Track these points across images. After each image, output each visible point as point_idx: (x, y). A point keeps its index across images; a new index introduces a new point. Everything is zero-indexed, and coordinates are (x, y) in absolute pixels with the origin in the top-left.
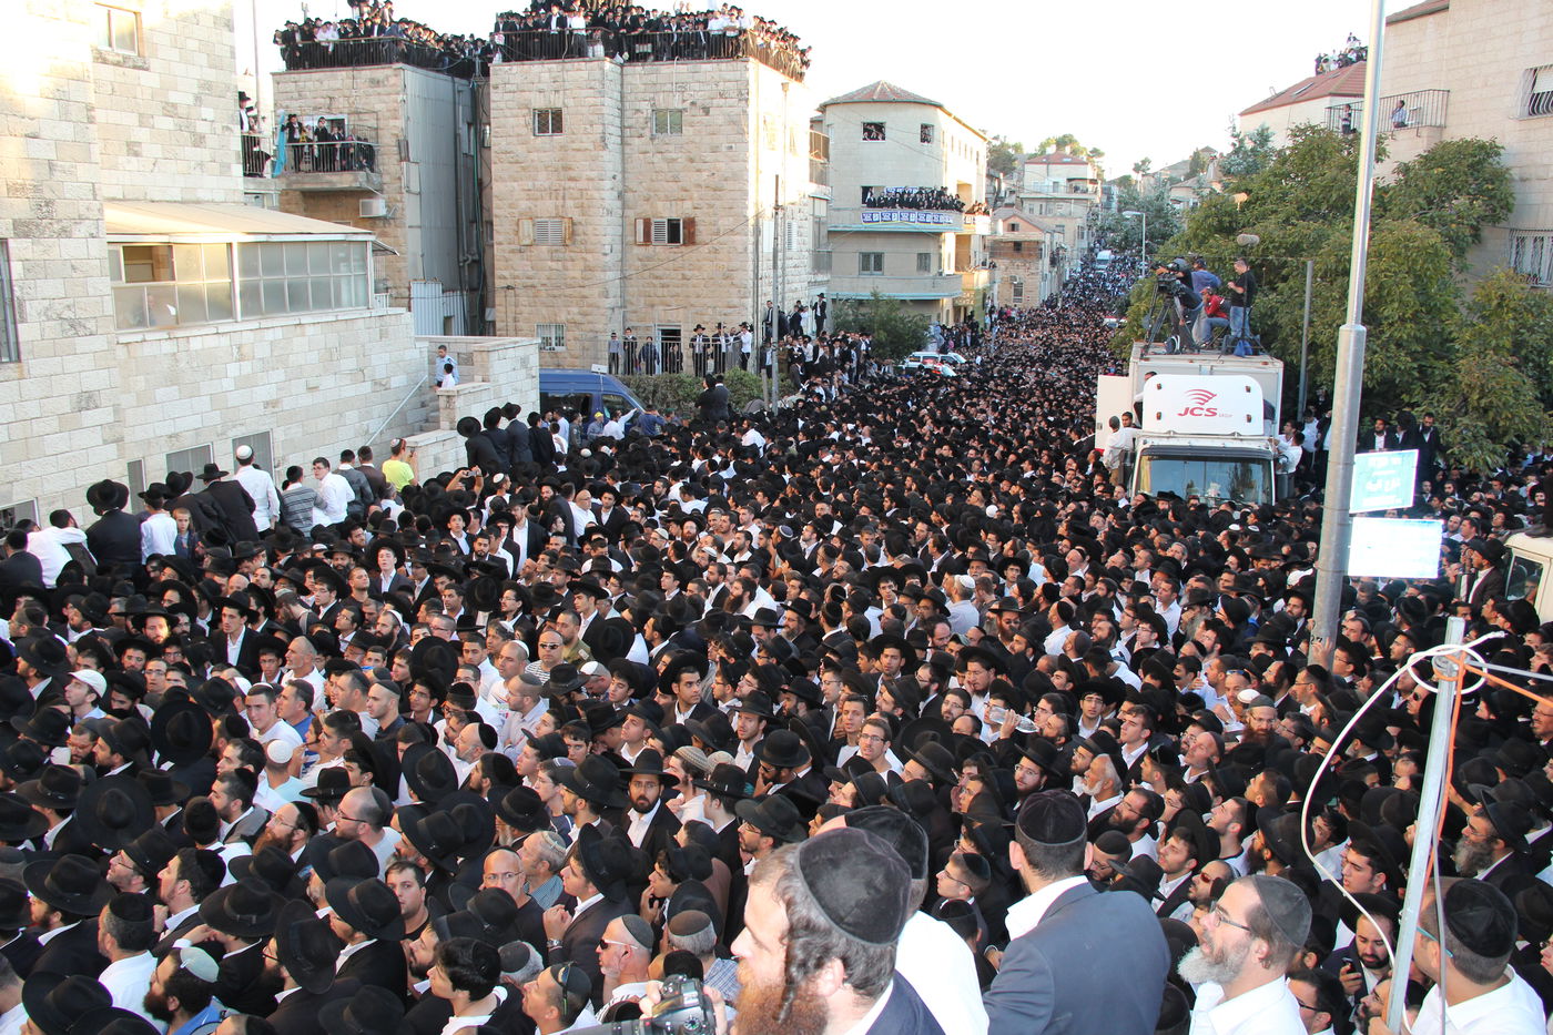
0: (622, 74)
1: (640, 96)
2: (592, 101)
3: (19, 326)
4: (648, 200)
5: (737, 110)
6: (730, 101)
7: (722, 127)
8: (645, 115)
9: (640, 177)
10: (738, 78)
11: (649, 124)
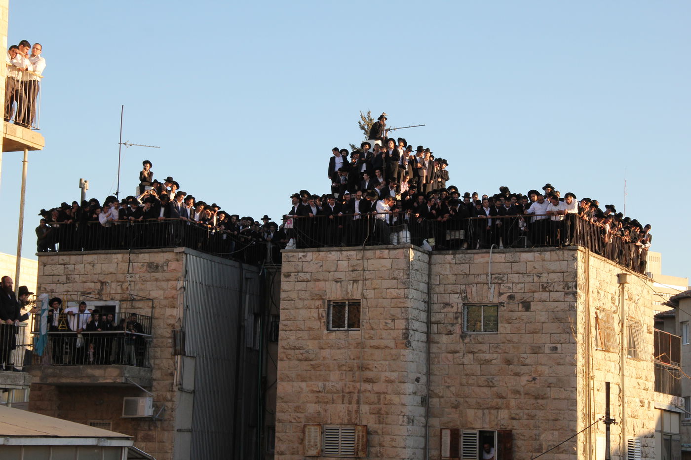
0: (430, 263)
1: (450, 288)
2: (394, 292)
4: (456, 407)
5: (562, 306)
6: (554, 295)
7: (545, 325)
8: (454, 309)
9: (449, 381)
10: (564, 268)
11: (459, 320)
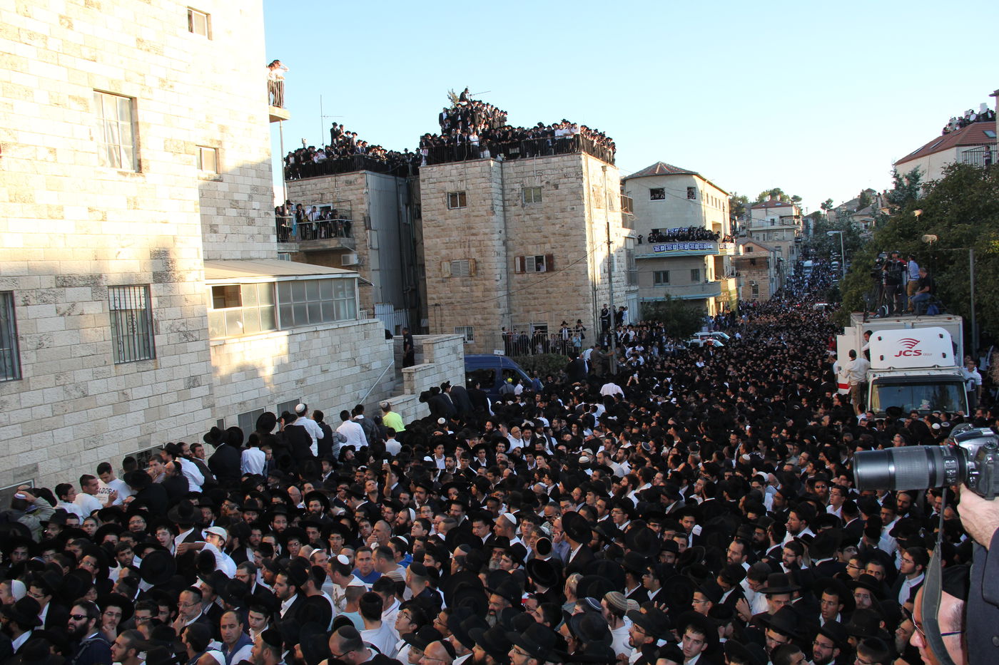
0: (502, 168)
1: (514, 180)
2: (484, 185)
3: (156, 337)
4: (522, 245)
5: (576, 185)
6: (571, 180)
7: (567, 196)
8: (517, 192)
9: (517, 231)
10: (575, 165)
11: (520, 197)
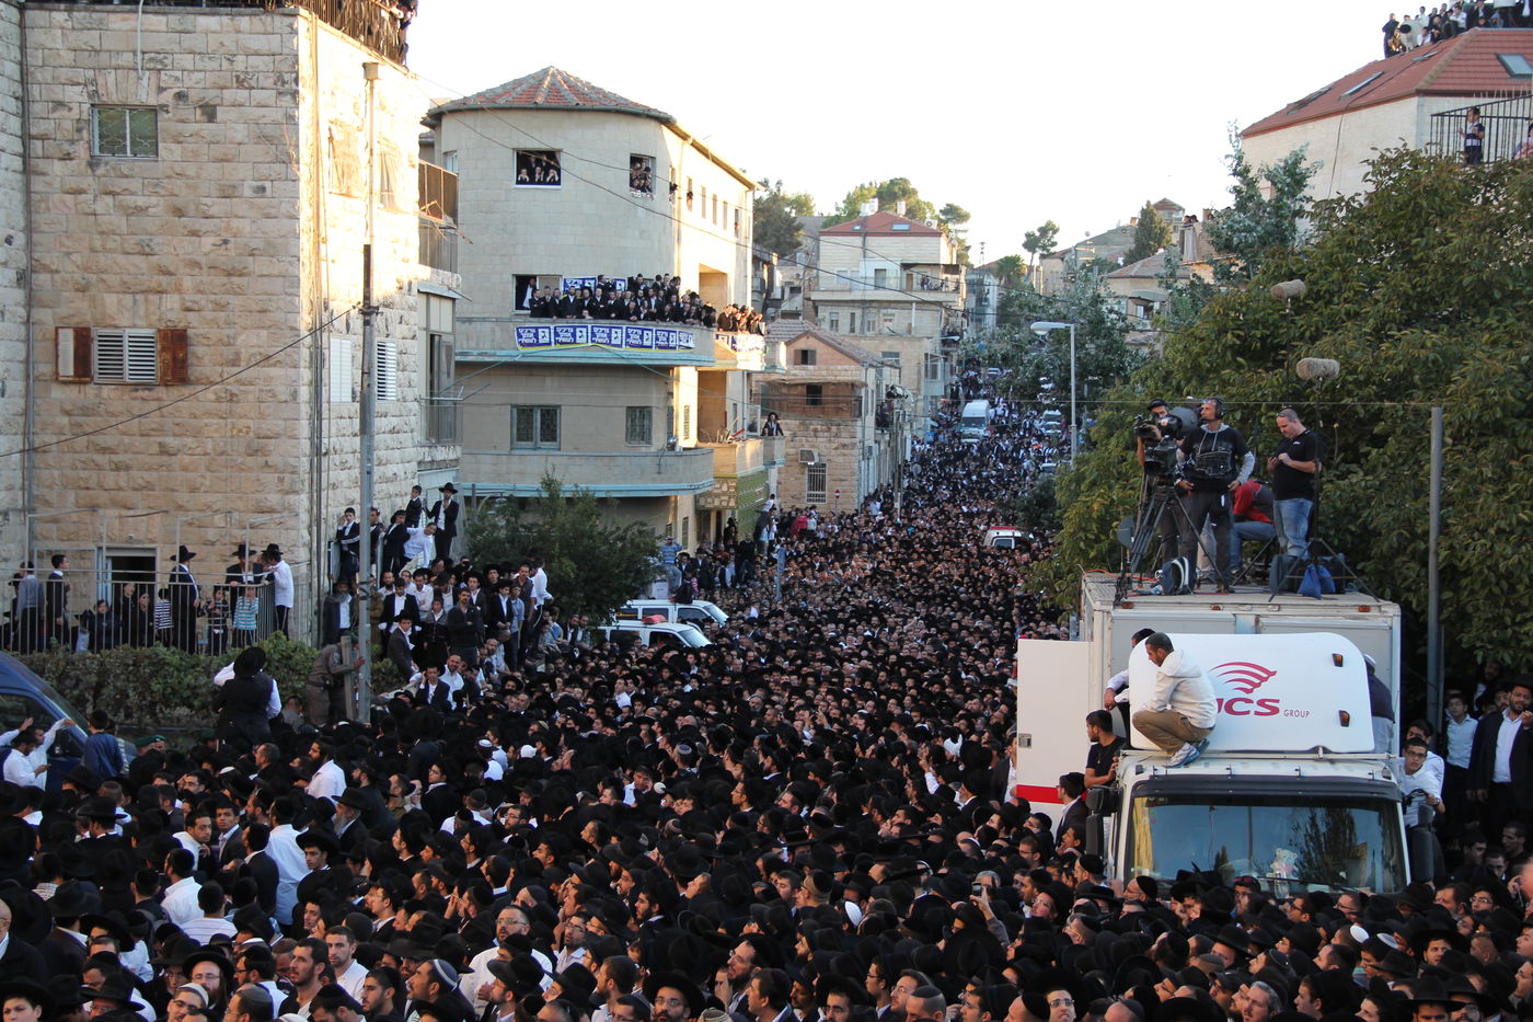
0: (22, 25)
1: (64, 74)
4: (83, 289)
5: (278, 115)
6: (258, 95)
7: (242, 148)
8: (75, 114)
9: (67, 242)
10: (276, 47)
11: (85, 134)
